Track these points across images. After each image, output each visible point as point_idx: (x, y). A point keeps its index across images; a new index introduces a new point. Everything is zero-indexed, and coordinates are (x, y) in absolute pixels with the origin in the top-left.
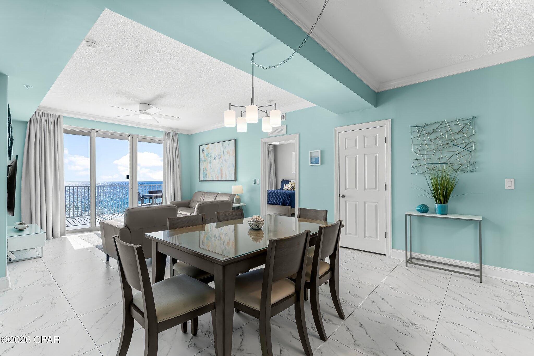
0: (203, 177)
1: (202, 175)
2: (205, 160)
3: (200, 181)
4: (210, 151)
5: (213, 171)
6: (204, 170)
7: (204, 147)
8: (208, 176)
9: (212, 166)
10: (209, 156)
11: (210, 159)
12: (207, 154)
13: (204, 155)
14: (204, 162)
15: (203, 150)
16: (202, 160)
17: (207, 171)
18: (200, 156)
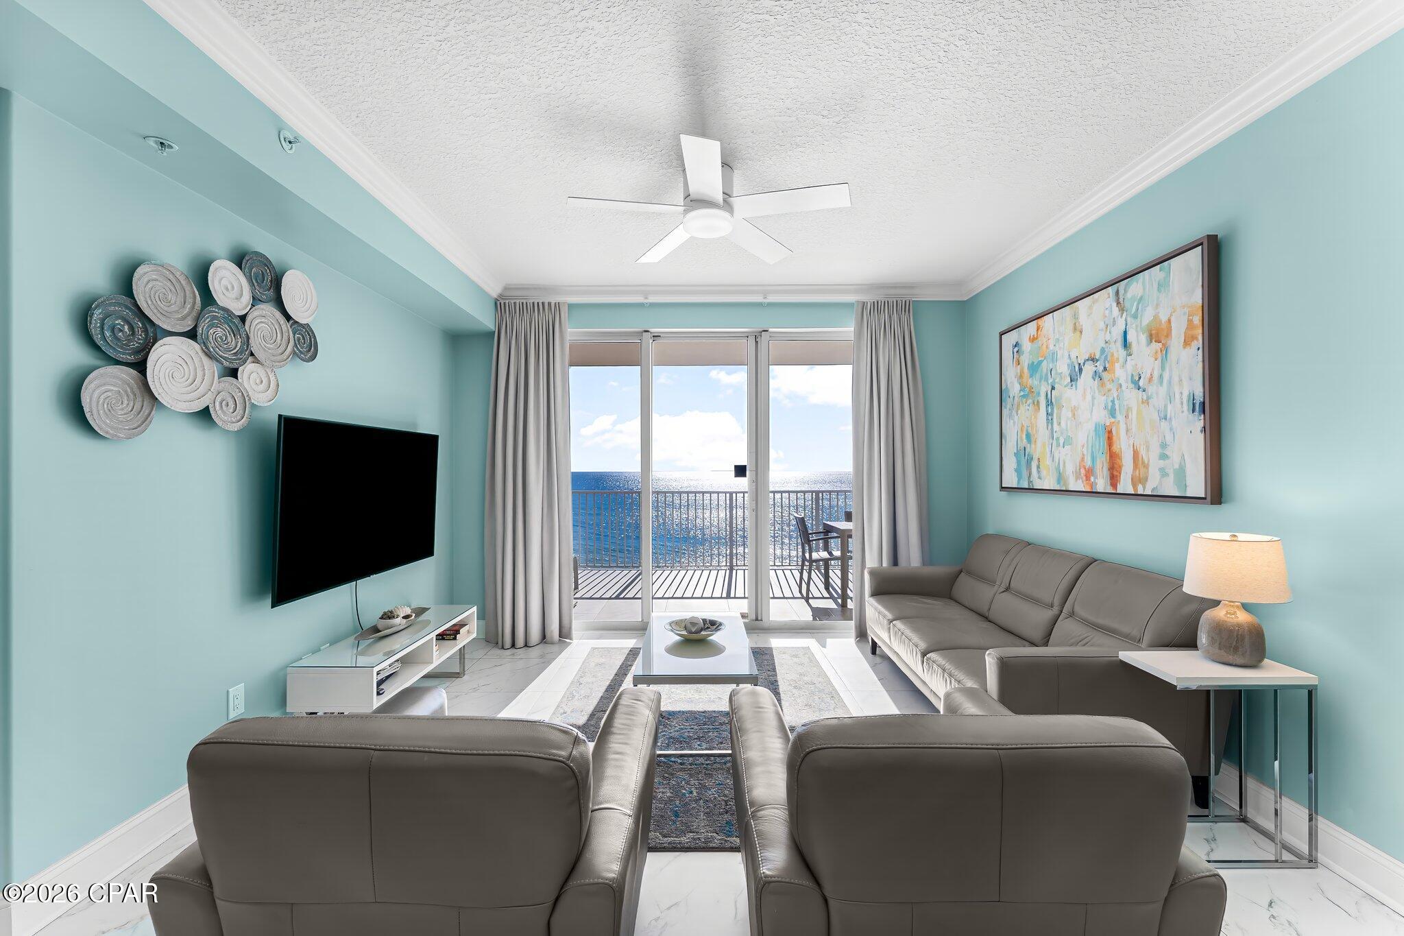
0: (1016, 470)
1: (1011, 463)
2: (1023, 396)
3: (1003, 488)
4: (1047, 347)
5: (1061, 441)
6: (1022, 440)
7: (1020, 335)
8: (1038, 467)
9: (1059, 418)
10: (1045, 370)
11: (1050, 388)
12: (1033, 363)
13: (1019, 371)
14: (1018, 405)
15: (1016, 349)
16: (1011, 396)
17: (1035, 444)
18: (1005, 380)
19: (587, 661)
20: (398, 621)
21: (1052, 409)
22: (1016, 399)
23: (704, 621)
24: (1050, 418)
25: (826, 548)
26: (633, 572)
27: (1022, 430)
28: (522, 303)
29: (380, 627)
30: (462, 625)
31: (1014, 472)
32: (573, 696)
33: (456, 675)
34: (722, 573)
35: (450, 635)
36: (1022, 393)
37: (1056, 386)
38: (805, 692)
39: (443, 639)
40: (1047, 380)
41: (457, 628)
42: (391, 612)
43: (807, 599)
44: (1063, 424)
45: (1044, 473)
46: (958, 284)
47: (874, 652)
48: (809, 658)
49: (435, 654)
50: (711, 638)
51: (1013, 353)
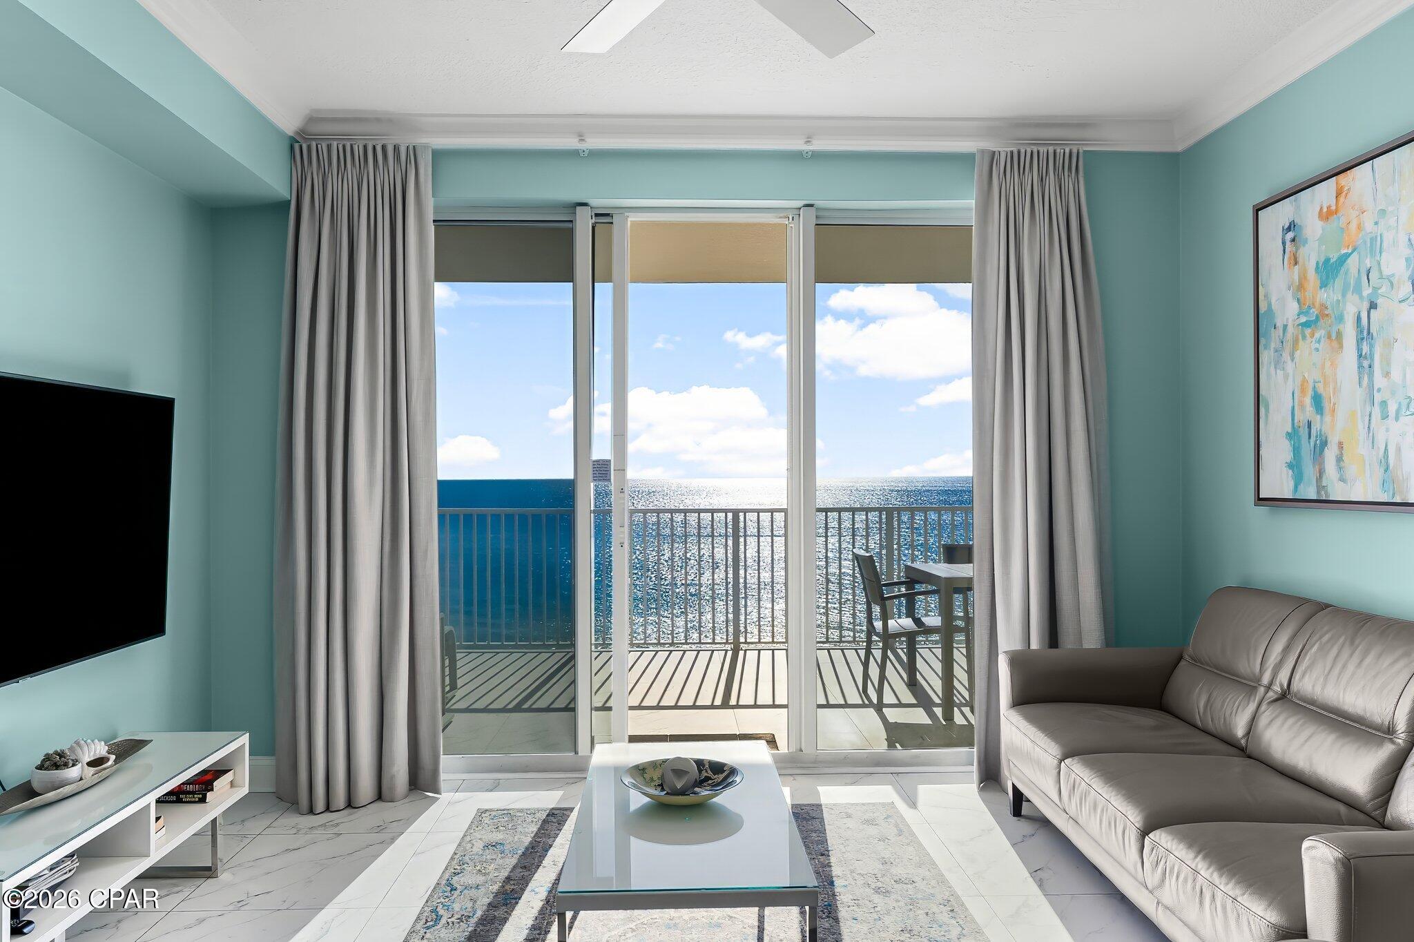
0: (1290, 466)
1: (1276, 454)
2: (1306, 325)
3: (1260, 500)
4: (1359, 227)
5: (1392, 408)
6: (1302, 406)
7: (1298, 208)
8: (1339, 459)
9: (1387, 361)
10: (1353, 271)
11: (1366, 305)
12: (1327, 260)
13: (1296, 278)
14: (1296, 342)
15: (1290, 235)
16: (1280, 324)
17: (1333, 416)
18: (1266, 296)
19: (468, 838)
20: (73, 772)
21: (1371, 346)
22: (1290, 329)
23: (700, 763)
24: (1366, 364)
25: (911, 613)
26: (558, 656)
27: (1303, 391)
28: (344, 147)
29: (36, 786)
30: (216, 773)
31: (1285, 469)
32: (439, 918)
33: (207, 872)
34: (718, 656)
35: (193, 793)
36: (1303, 319)
37: (1380, 301)
38: (897, 901)
39: (179, 801)
40: (1358, 290)
41: (208, 777)
42: (61, 755)
43: (879, 707)
44: (1396, 375)
45: (1352, 469)
46: (1166, 119)
47: (1017, 812)
48: (897, 826)
49: (154, 837)
50: (714, 800)
51: (1284, 243)
